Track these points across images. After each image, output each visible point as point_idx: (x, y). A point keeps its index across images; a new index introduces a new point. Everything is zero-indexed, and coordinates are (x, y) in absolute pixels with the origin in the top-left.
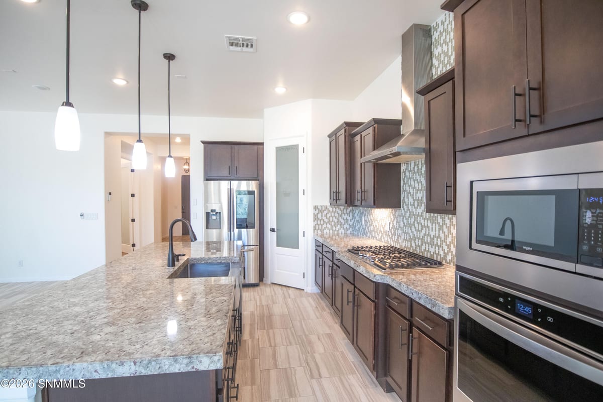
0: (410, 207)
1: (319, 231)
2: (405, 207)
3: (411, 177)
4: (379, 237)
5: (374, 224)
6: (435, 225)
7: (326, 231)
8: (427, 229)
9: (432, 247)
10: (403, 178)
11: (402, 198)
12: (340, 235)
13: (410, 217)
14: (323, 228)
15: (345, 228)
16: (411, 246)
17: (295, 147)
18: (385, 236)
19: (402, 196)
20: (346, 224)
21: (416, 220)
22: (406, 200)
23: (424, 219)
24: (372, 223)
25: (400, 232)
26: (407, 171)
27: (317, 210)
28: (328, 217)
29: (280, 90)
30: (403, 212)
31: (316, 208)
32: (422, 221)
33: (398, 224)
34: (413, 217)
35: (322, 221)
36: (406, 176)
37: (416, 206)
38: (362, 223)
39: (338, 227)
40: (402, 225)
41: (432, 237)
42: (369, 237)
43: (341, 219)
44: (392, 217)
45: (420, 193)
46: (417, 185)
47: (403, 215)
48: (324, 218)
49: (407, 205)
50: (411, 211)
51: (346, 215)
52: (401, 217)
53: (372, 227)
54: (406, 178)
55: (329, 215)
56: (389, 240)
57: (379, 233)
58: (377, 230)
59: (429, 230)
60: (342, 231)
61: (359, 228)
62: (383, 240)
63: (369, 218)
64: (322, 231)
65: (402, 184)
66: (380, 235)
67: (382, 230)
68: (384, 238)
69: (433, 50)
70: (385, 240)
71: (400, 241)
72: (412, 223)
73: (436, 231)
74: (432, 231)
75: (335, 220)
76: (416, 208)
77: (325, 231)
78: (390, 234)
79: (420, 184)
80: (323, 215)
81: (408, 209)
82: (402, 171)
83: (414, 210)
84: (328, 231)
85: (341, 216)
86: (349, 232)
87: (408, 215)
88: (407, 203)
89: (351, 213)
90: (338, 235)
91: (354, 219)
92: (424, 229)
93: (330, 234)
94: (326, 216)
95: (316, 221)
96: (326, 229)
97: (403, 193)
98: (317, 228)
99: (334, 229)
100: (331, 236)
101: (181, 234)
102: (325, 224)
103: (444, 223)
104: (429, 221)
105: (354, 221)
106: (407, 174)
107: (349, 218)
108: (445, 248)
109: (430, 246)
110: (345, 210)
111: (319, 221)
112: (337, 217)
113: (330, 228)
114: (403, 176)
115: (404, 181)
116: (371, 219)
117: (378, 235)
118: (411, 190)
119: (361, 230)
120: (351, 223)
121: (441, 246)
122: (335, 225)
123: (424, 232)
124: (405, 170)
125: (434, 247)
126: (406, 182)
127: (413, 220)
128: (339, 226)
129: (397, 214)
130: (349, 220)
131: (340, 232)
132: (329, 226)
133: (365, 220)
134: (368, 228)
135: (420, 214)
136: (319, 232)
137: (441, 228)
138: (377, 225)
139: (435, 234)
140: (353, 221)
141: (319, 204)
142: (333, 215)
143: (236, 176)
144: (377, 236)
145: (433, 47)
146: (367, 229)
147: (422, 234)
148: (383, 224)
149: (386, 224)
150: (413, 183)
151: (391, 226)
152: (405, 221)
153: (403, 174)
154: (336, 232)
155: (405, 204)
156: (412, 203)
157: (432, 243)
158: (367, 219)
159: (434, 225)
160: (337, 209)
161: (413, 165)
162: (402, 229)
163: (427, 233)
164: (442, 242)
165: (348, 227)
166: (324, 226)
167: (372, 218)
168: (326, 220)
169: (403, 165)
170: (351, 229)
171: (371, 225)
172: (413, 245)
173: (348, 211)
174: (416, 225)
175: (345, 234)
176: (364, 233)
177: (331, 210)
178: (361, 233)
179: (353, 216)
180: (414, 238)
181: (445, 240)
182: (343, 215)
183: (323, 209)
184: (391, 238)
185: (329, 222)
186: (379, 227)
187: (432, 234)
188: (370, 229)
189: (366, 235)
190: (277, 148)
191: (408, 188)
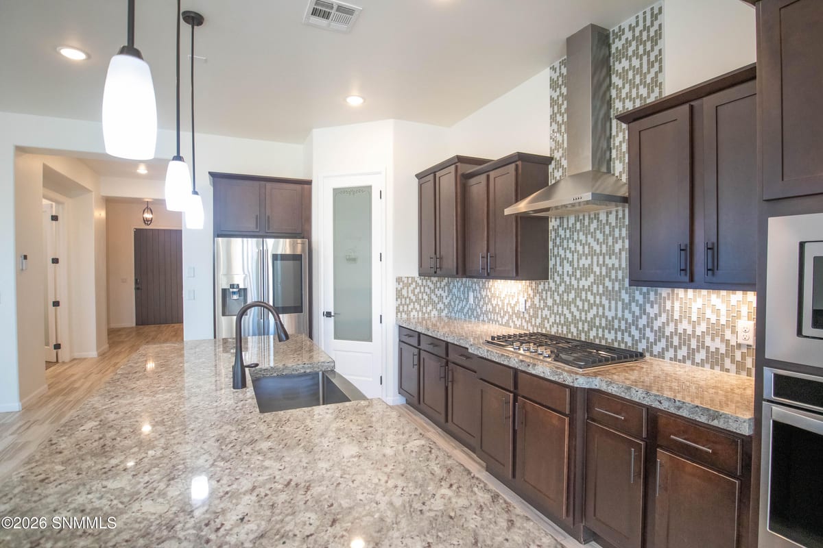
0: (566, 279)
1: (403, 314)
2: (557, 279)
3: (568, 236)
4: (505, 320)
5: (494, 302)
6: (616, 303)
7: (414, 313)
8: (601, 309)
9: (610, 332)
10: (553, 237)
11: (551, 266)
12: (433, 319)
13: (568, 291)
14: (410, 309)
15: (439, 308)
16: (569, 331)
17: (367, 190)
18: (515, 319)
19: (551, 264)
20: (440, 303)
21: (578, 295)
22: (559, 269)
23: (594, 295)
24: (490, 300)
25: (546, 312)
26: (560, 229)
27: (401, 284)
28: (416, 293)
29: (355, 100)
30: (552, 285)
31: (399, 280)
32: (591, 298)
33: (542, 302)
34: (573, 292)
35: (408, 300)
36: (557, 235)
37: (578, 276)
38: (467, 301)
39: (430, 308)
40: (550, 302)
41: (610, 318)
42: (483, 321)
43: (433, 296)
44: (531, 292)
45: (586, 259)
46: (580, 248)
47: (553, 289)
48: (411, 295)
49: (561, 276)
50: (568, 283)
51: (440, 290)
52: (549, 293)
53: (490, 307)
54: (558, 239)
55: (417, 291)
56: (524, 324)
57: (505, 315)
58: (500, 311)
59: (604, 309)
60: (435, 312)
61: (463, 308)
62: (511, 324)
63: (484, 294)
64: (408, 313)
65: (551, 245)
66: (506, 317)
67: (510, 310)
68: (513, 322)
69: (612, 64)
70: (515, 325)
71: (547, 325)
72: (570, 300)
73: (616, 310)
74: (610, 310)
75: (426, 297)
76: (578, 280)
77: (412, 314)
78: (527, 316)
79: (586, 247)
80: (410, 292)
81: (562, 280)
82: (550, 228)
83: (574, 282)
84: (416, 314)
85: (433, 291)
86: (443, 314)
87: (562, 289)
88: (560, 273)
89: (446, 288)
90: (430, 318)
91: (450, 296)
92: (595, 308)
93: (418, 318)
94: (413, 292)
95: (399, 300)
96: (414, 311)
97: (553, 258)
98: (401, 310)
99: (424, 311)
100: (420, 320)
101: (134, 325)
102: (412, 304)
103: (632, 299)
104: (604, 298)
105: (452, 299)
106: (561, 232)
107: (444, 295)
108: (636, 333)
109: (606, 331)
110: (438, 283)
111: (403, 300)
112: (429, 293)
113: (418, 309)
114: (552, 235)
115: (555, 243)
116: (487, 296)
117: (502, 318)
118: (569, 255)
119: (465, 311)
120: (446, 301)
121: (628, 330)
122: (426, 305)
123: (594, 311)
124: (556, 227)
125: (613, 332)
126: (558, 243)
127: (572, 296)
128: (431, 306)
129: (541, 287)
130: (444, 297)
131: (432, 315)
132: (417, 307)
133: (475, 298)
134: (481, 309)
135: (586, 287)
136: (404, 316)
137: (626, 306)
138: (500, 303)
139: (616, 315)
140: (449, 299)
141: (404, 274)
142: (422, 290)
143: (267, 231)
144: (500, 319)
145: (612, 60)
146: (479, 310)
147: (590, 316)
148: (513, 302)
149: (517, 302)
150: (572, 245)
151: (529, 304)
152: (557, 298)
153: (553, 233)
154: (426, 315)
155: (556, 274)
156: (570, 273)
157: (609, 327)
158: (479, 295)
159: (613, 303)
160: (429, 281)
161: (572, 220)
162: (550, 308)
163: (601, 313)
164: (628, 326)
165: (443, 308)
166: (411, 306)
167: (489, 294)
168: (414, 298)
169: (553, 220)
170: (446, 309)
171: (487, 304)
172: (573, 330)
173: (443, 284)
174: (579, 303)
175: (440, 317)
176: (474, 314)
177: (420, 284)
178: (465, 315)
179: (450, 291)
180: (575, 321)
181: (635, 323)
182: (436, 290)
183: (410, 281)
184: (529, 322)
185: (418, 301)
186: (503, 306)
187: (610, 315)
188: (484, 309)
189: (478, 317)
190: (334, 189)
191: (562, 252)
